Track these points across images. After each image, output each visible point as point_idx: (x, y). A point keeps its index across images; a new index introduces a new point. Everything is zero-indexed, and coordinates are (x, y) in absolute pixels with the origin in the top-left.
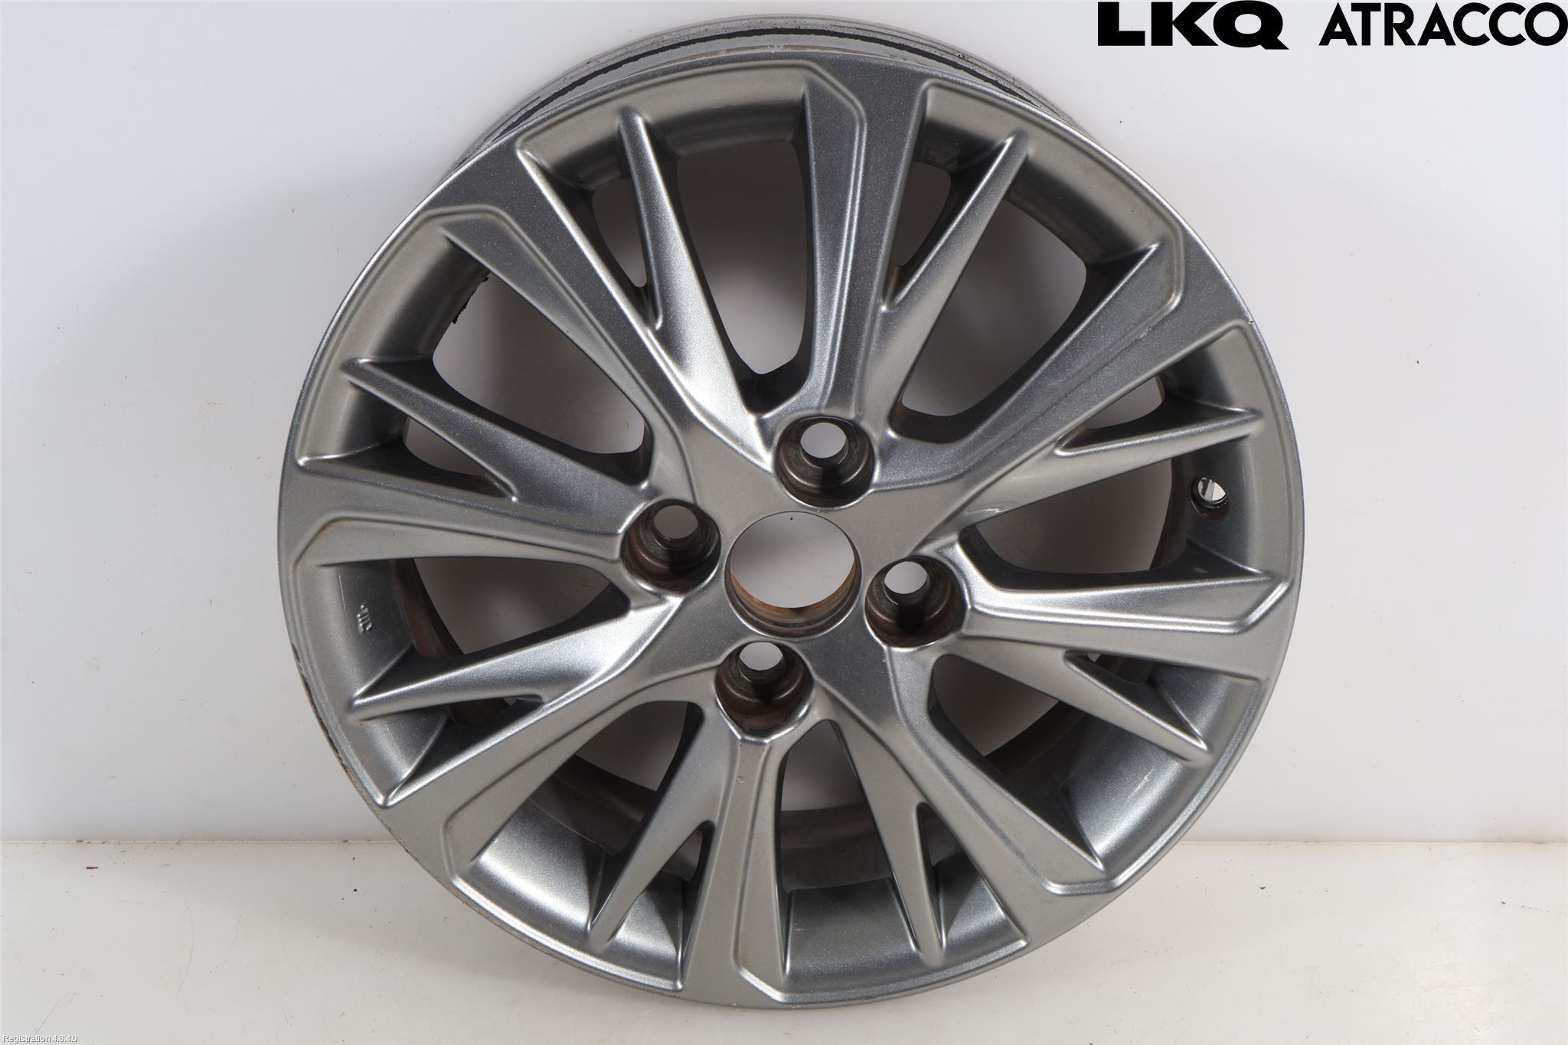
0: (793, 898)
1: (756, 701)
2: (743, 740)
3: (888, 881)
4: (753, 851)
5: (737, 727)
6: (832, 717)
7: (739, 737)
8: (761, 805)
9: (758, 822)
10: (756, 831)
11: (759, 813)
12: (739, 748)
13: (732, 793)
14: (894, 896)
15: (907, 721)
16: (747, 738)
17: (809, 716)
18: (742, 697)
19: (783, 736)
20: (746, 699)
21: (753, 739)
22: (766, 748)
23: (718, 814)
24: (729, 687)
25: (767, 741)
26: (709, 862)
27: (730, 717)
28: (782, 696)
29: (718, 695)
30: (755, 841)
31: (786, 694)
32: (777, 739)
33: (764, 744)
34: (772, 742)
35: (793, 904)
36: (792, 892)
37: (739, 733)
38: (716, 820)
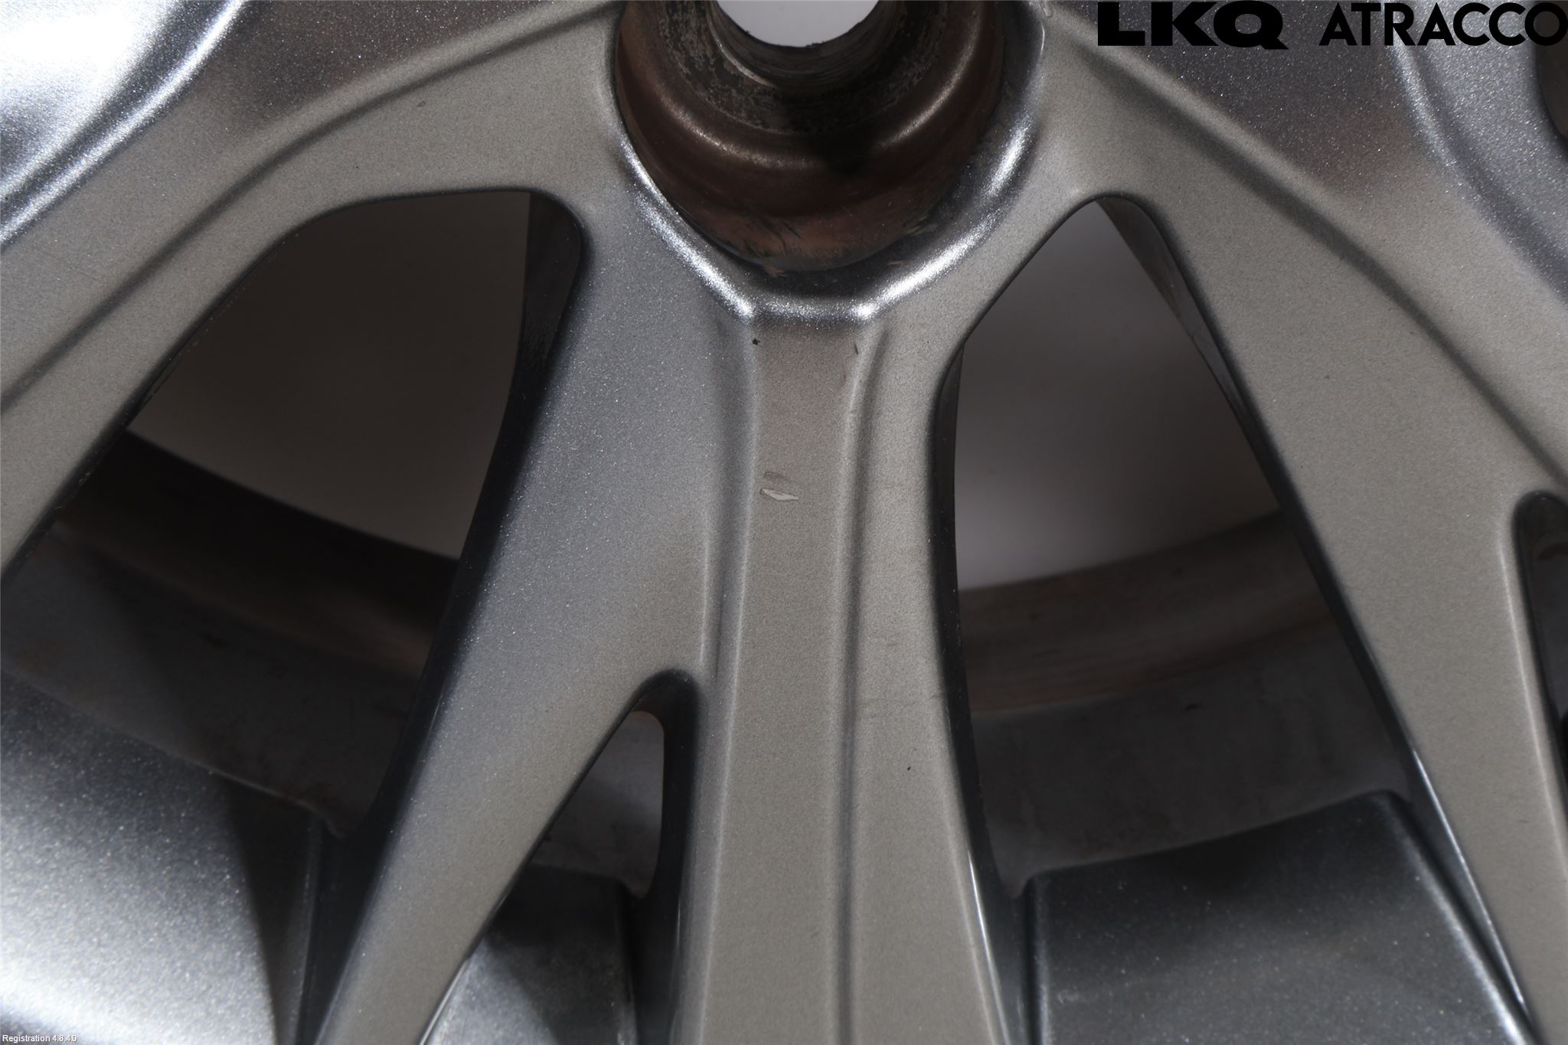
0: (1040, 907)
1: (802, 164)
2: (765, 321)
3: (1385, 805)
4: (864, 769)
5: (731, 267)
6: (1129, 179)
7: (745, 308)
8: (876, 580)
9: (870, 651)
10: (868, 691)
11: (871, 615)
12: (750, 352)
13: (746, 549)
14: (1416, 859)
15: (1462, 146)
16: (782, 306)
17: (1033, 184)
18: (744, 155)
19: (928, 285)
20: (761, 159)
21: (805, 309)
22: (867, 343)
23: (703, 638)
24: (683, 118)
25: (865, 310)
26: (699, 833)
27: (697, 230)
28: (907, 131)
29: (627, 130)
30: (867, 731)
31: (922, 119)
32: (913, 294)
33: (856, 325)
34: (886, 313)
35: (1041, 929)
36: (1030, 887)
37: (740, 289)
38: (698, 664)
